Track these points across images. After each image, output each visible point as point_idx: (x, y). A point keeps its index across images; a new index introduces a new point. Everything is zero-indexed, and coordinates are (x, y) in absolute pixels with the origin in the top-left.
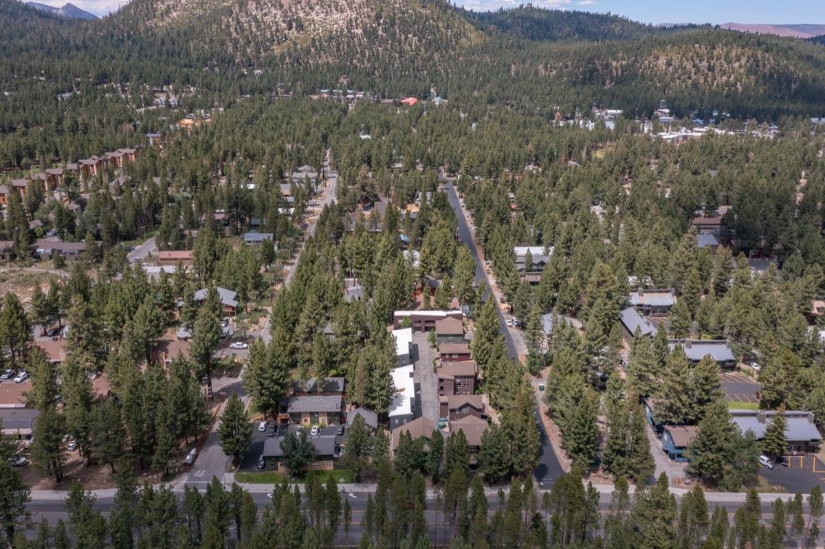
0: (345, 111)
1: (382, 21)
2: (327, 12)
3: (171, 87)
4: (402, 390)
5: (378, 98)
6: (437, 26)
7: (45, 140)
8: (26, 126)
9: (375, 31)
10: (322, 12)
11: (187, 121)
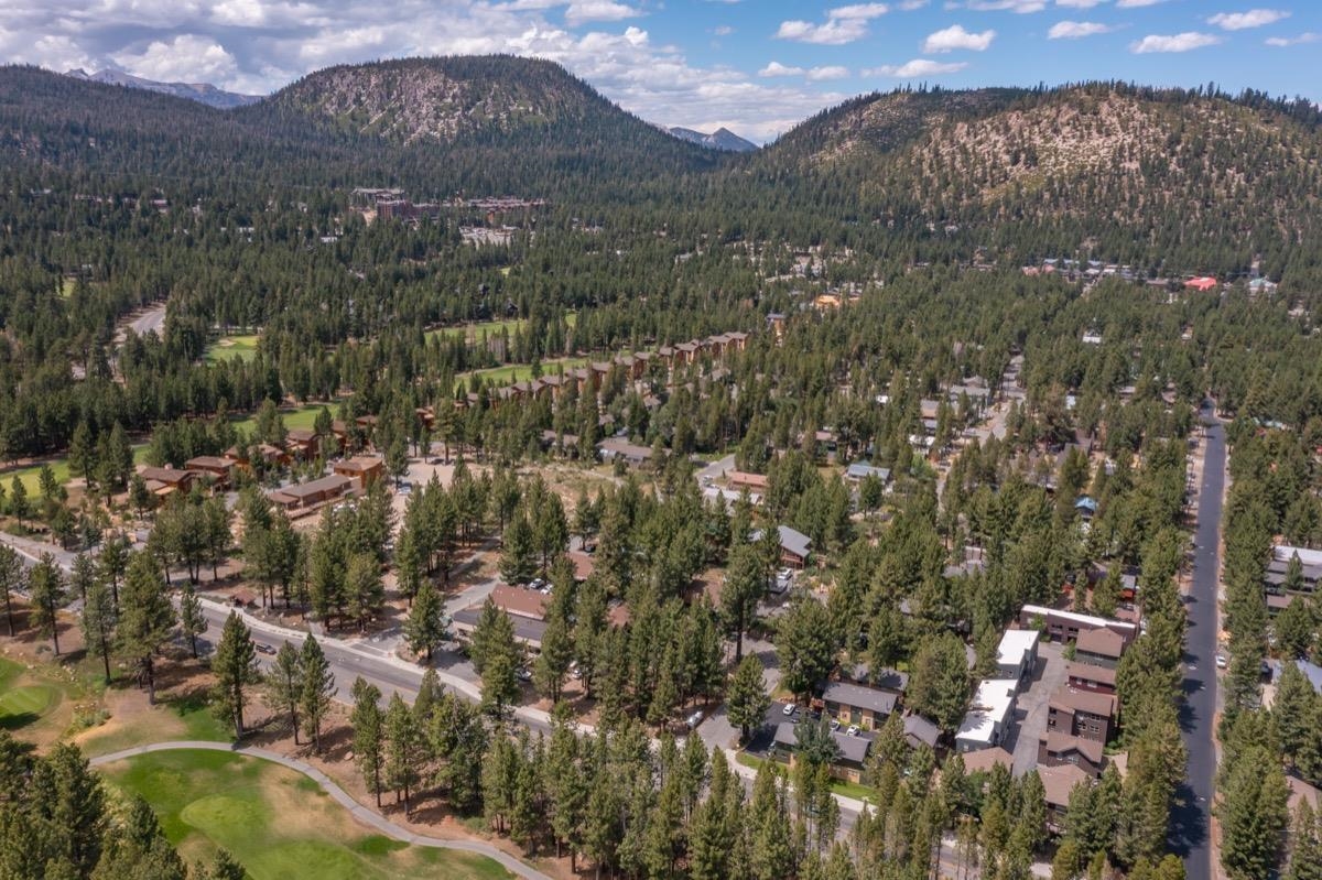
0: (1074, 295)
1: (1179, 148)
2: (1082, 137)
3: (819, 248)
4: (989, 710)
5: (1141, 275)
6: (1290, 155)
7: (644, 316)
8: (630, 296)
9: (1163, 164)
10: (1074, 137)
11: (827, 299)
